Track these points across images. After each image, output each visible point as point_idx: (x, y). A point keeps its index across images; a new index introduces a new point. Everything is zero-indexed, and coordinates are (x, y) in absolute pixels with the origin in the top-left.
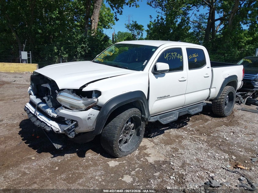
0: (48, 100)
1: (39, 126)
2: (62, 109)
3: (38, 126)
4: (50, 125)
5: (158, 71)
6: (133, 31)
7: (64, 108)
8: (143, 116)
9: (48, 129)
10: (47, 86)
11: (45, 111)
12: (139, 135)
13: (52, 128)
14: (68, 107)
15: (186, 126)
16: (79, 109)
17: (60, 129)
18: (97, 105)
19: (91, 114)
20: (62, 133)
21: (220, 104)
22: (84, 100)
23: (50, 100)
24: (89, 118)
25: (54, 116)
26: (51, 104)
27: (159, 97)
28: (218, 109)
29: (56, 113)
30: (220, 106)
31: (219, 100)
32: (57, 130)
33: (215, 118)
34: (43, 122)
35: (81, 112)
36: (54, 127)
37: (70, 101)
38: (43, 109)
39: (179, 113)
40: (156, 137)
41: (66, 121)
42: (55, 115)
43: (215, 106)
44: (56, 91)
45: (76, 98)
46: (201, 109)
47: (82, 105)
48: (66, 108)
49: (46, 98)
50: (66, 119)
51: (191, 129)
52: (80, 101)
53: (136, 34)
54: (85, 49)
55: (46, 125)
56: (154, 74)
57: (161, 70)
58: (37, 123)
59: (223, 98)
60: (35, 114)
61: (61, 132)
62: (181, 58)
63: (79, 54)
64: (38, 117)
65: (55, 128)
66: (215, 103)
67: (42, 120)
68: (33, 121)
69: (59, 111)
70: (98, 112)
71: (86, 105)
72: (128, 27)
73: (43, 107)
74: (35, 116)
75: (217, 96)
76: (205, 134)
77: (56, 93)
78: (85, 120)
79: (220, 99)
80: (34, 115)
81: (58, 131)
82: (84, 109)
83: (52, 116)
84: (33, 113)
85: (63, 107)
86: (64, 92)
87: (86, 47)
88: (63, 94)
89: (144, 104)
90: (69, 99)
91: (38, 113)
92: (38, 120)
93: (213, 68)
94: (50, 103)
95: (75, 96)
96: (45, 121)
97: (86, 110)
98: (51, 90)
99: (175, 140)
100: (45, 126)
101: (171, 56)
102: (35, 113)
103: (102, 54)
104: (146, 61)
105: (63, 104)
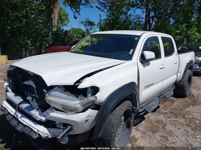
0: (32, 101)
1: (22, 131)
2: (53, 112)
3: (20, 131)
4: (37, 131)
5: (147, 59)
6: (87, 26)
7: (54, 110)
8: (134, 108)
9: (35, 137)
10: (30, 83)
11: (29, 113)
12: (130, 127)
13: (39, 134)
14: (60, 108)
15: (159, 109)
16: (75, 111)
17: (49, 134)
18: (95, 104)
19: (90, 116)
20: (52, 137)
21: (183, 86)
22: (80, 100)
23: (34, 100)
24: (87, 121)
25: (42, 119)
26: (36, 104)
27: (146, 86)
28: (181, 91)
29: (45, 116)
30: (183, 88)
31: (182, 83)
32: (46, 135)
33: (179, 99)
34: (26, 126)
35: (78, 114)
36: (43, 132)
37: (63, 102)
38: (26, 111)
39: (159, 99)
40: (140, 124)
41: (57, 124)
42: (44, 119)
43: (178, 88)
44: (44, 90)
45: (70, 97)
46: (172, 92)
47: (79, 106)
48: (57, 110)
49: (29, 98)
50: (56, 123)
51: (165, 112)
52: (75, 100)
53: (89, 29)
54: (48, 42)
55: (32, 130)
56: (142, 63)
57: (149, 59)
58: (19, 128)
59: (186, 81)
60: (16, 116)
61: (50, 137)
62: (159, 47)
63: (44, 46)
64: (20, 120)
65: (44, 134)
66: (179, 85)
67: (25, 124)
68: (13, 125)
69: (49, 114)
70: (97, 111)
71: (83, 106)
72: (83, 23)
73: (26, 108)
74: (15, 118)
75: (181, 79)
76: (181, 117)
77: (44, 93)
78: (82, 123)
79: (183, 81)
80: (13, 116)
81: (48, 136)
82: (81, 111)
83: (38, 120)
84: (13, 114)
85: (53, 108)
86: (54, 91)
87: (49, 40)
88: (53, 93)
89: (137, 96)
90: (60, 100)
91: (20, 115)
92: (20, 124)
93: (179, 55)
94: (34, 104)
95: (68, 95)
96: (30, 125)
97: (84, 111)
98: (36, 88)
99: (158, 126)
100: (30, 132)
101: (152, 44)
102: (15, 114)
103: (79, 45)
104: (132, 50)
105: (52, 105)
